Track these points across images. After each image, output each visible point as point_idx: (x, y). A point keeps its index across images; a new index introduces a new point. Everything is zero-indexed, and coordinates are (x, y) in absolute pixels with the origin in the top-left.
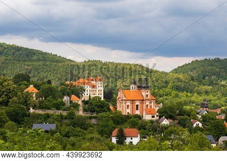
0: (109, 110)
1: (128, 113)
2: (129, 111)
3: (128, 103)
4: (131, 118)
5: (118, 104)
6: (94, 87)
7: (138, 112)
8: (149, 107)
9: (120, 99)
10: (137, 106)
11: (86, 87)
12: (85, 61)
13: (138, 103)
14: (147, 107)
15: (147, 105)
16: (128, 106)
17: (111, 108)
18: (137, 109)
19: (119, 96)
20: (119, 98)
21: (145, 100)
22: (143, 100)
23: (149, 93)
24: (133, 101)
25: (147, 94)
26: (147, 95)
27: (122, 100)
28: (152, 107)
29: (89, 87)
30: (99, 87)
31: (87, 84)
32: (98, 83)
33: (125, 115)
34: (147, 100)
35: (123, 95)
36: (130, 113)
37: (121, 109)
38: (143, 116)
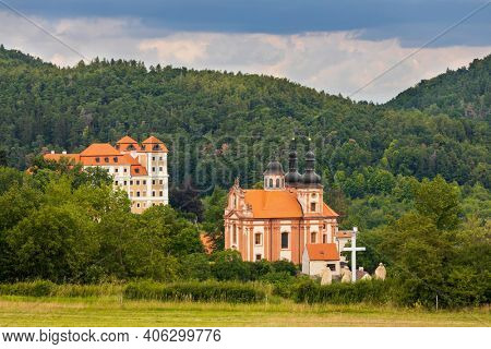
1: (259, 257)
2: (260, 250)
3: (259, 228)
4: (267, 270)
5: (229, 231)
7: (286, 255)
8: (318, 240)
9: (234, 216)
10: (285, 235)
11: (112, 170)
13: (286, 227)
14: (313, 240)
15: (314, 234)
16: (258, 235)
17: (204, 239)
18: (285, 245)
19: (231, 206)
20: (232, 213)
21: (308, 219)
22: (301, 219)
23: (318, 199)
24: (272, 222)
25: (312, 200)
26: (313, 204)
27: (241, 219)
28: (329, 241)
29: (121, 169)
30: (154, 169)
31: (115, 160)
32: (150, 159)
33: (250, 263)
34: (313, 218)
35: (242, 202)
36: (263, 257)
37: (237, 245)
38: (300, 266)
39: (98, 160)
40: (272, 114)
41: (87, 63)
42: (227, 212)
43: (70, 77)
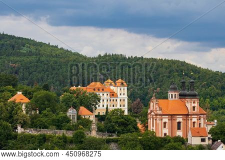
0: (136, 129)
1: (165, 134)
2: (166, 131)
3: (166, 120)
4: (169, 141)
5: (150, 121)
6: (113, 94)
7: (180, 133)
8: (196, 126)
9: (153, 113)
10: (179, 123)
11: (101, 94)
12: (100, 55)
13: (179, 119)
14: (194, 126)
15: (194, 123)
16: (165, 123)
17: (140, 126)
18: (179, 128)
19: (151, 108)
20: (151, 112)
21: (191, 115)
22: (188, 115)
23: (196, 105)
24: (172, 116)
25: (193, 105)
26: (194, 107)
27: (156, 115)
28: (202, 126)
29: (105, 94)
30: (121, 94)
31: (103, 90)
32: (119, 89)
33: (161, 138)
34: (194, 115)
35: (157, 106)
36: (168, 134)
37: (154, 128)
38: (187, 139)
39: (94, 90)
40: (178, 75)
41: (102, 55)
42: (149, 111)
43: (95, 60)
